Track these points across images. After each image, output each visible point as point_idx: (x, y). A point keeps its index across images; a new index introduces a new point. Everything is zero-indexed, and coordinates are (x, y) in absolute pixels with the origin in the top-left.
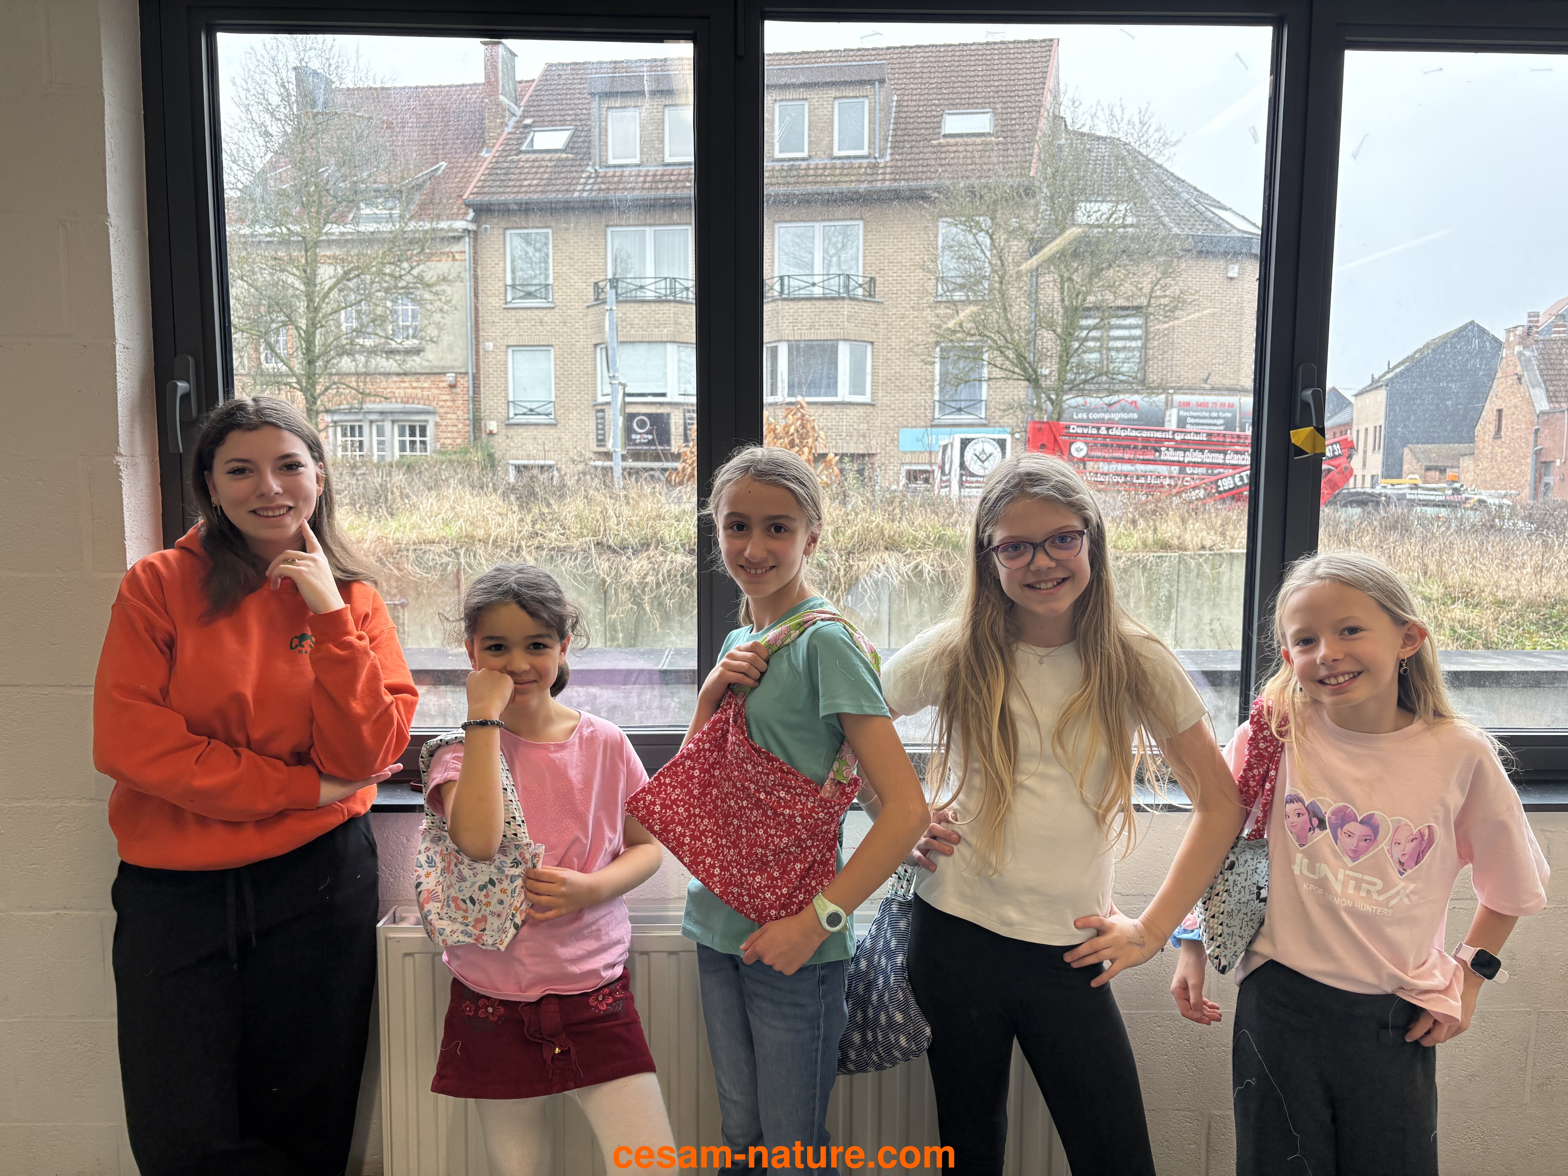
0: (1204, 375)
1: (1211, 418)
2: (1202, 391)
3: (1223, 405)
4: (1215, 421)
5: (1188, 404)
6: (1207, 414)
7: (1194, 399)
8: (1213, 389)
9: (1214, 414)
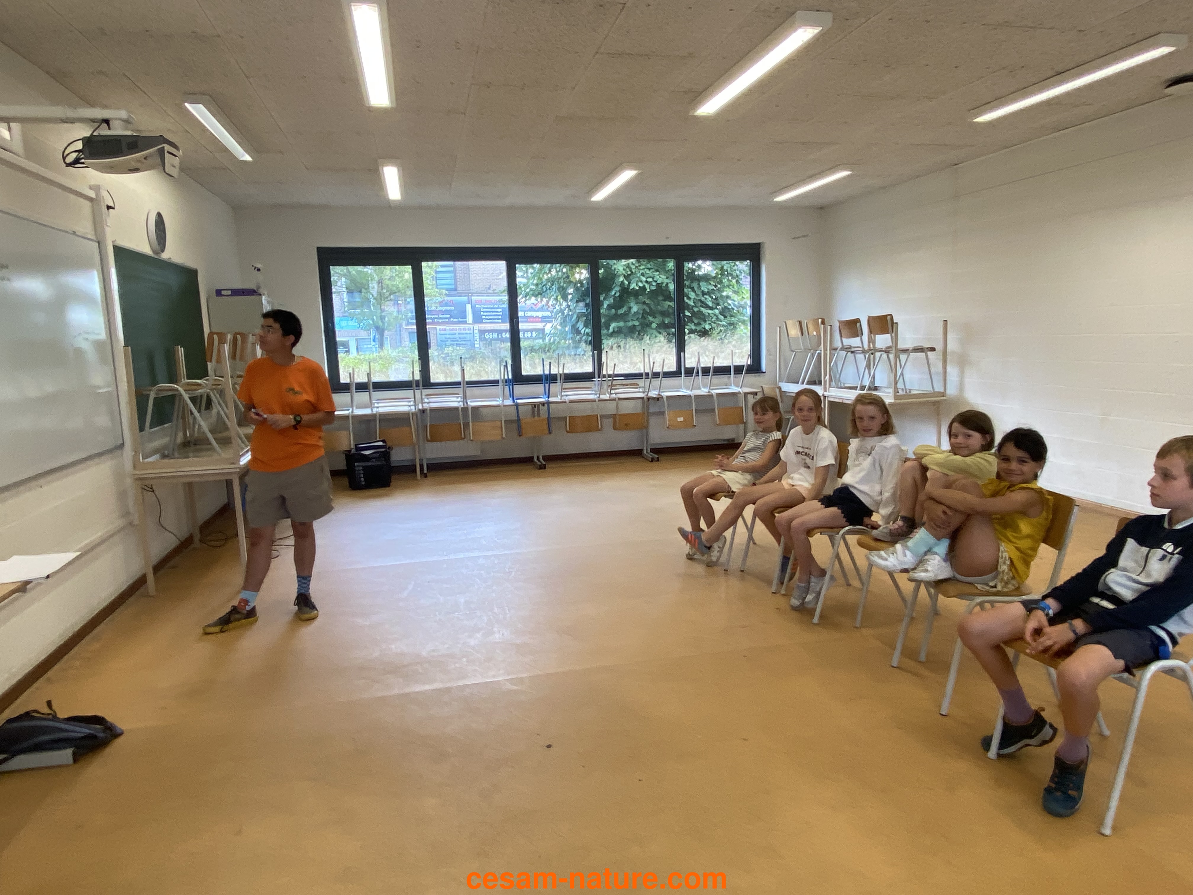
0: (488, 286)
1: (494, 308)
4: (497, 310)
5: (481, 301)
6: (492, 306)
9: (496, 306)
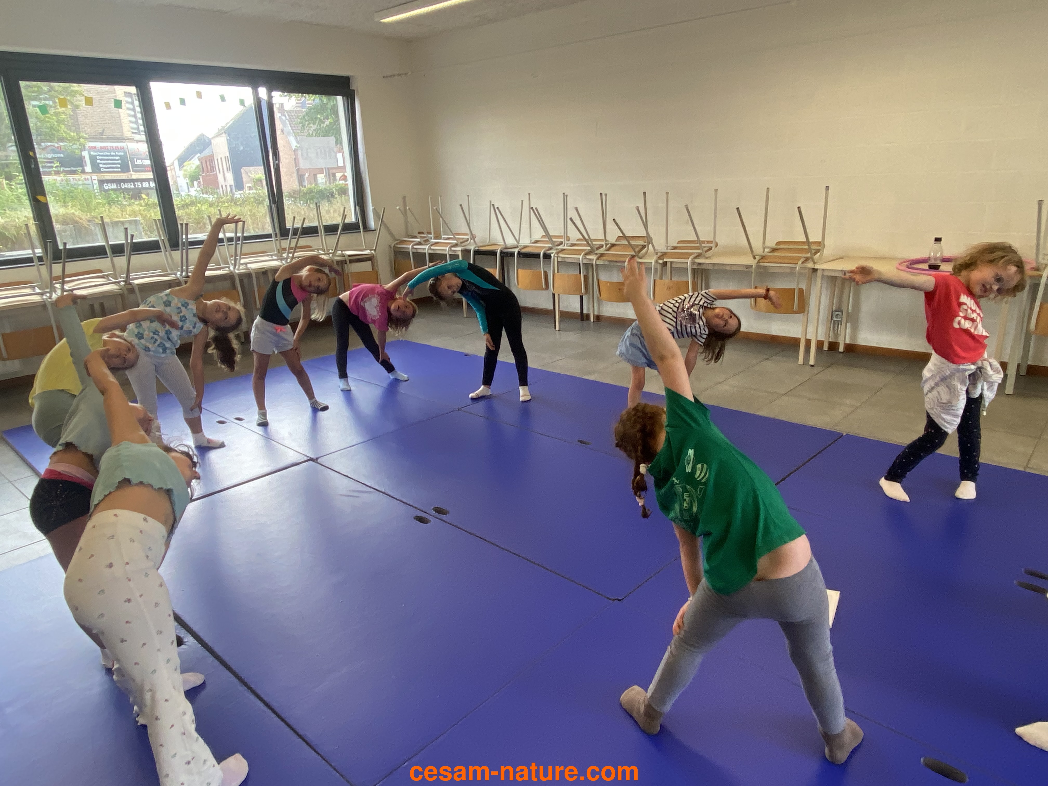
2: (102, 140)
3: (117, 147)
7: (98, 145)
8: (108, 138)
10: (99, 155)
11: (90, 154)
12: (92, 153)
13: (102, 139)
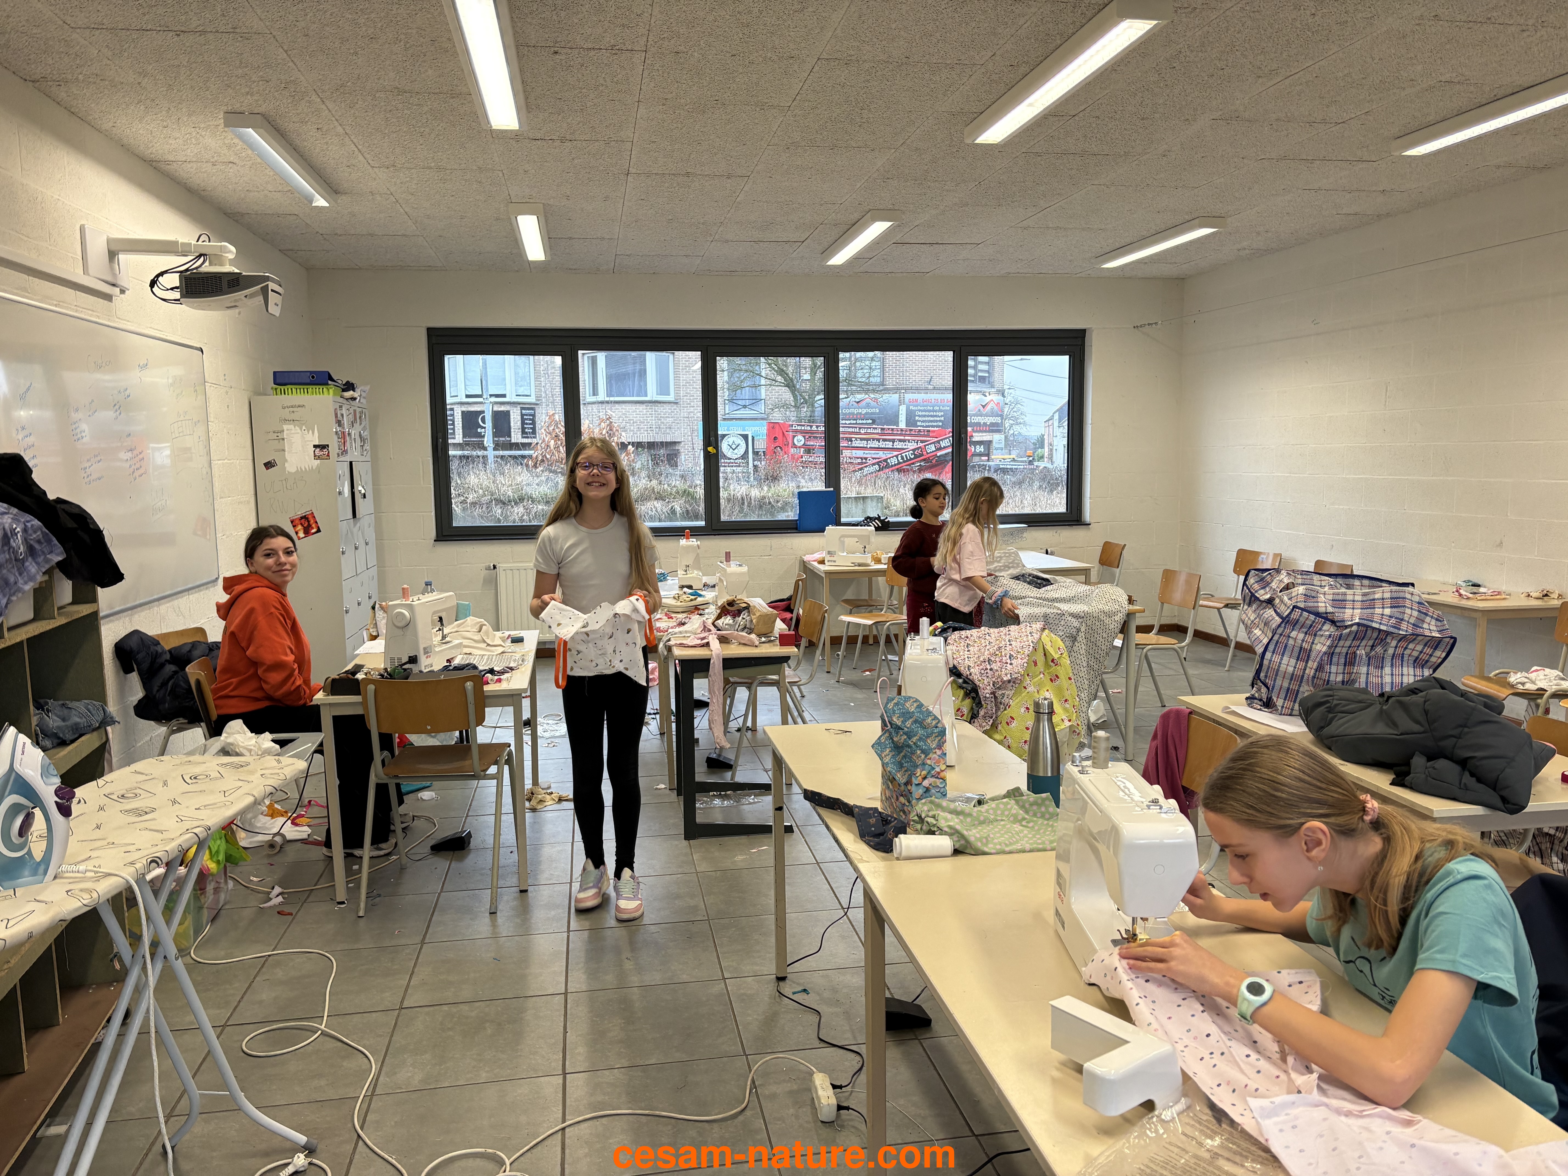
2: (927, 391)
3: (942, 401)
7: (921, 397)
8: (933, 389)
10: (920, 411)
11: (908, 410)
12: (911, 407)
13: (927, 389)
